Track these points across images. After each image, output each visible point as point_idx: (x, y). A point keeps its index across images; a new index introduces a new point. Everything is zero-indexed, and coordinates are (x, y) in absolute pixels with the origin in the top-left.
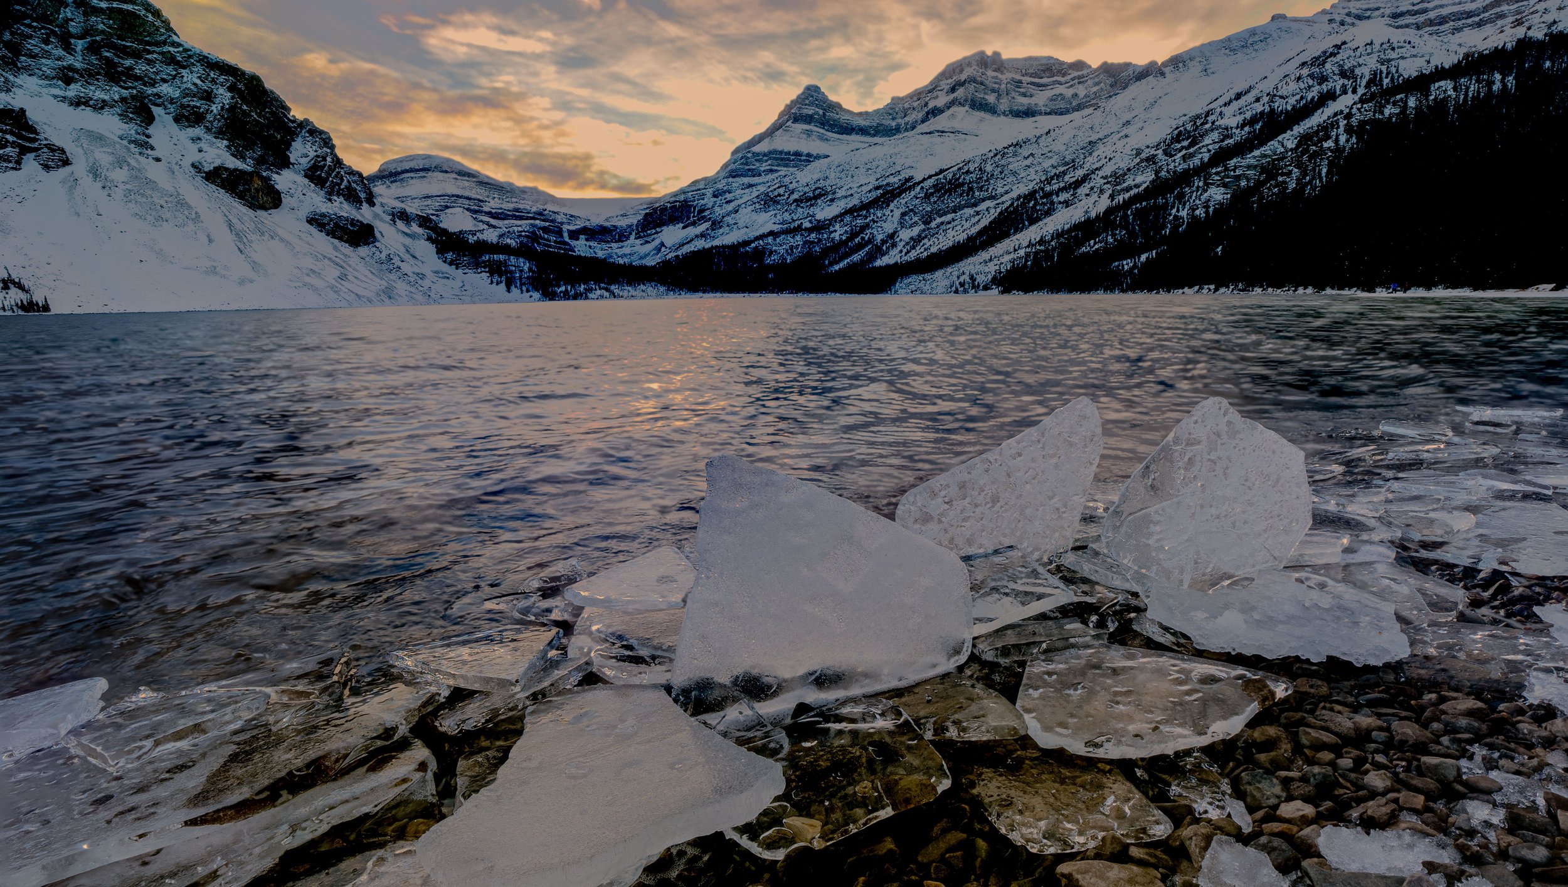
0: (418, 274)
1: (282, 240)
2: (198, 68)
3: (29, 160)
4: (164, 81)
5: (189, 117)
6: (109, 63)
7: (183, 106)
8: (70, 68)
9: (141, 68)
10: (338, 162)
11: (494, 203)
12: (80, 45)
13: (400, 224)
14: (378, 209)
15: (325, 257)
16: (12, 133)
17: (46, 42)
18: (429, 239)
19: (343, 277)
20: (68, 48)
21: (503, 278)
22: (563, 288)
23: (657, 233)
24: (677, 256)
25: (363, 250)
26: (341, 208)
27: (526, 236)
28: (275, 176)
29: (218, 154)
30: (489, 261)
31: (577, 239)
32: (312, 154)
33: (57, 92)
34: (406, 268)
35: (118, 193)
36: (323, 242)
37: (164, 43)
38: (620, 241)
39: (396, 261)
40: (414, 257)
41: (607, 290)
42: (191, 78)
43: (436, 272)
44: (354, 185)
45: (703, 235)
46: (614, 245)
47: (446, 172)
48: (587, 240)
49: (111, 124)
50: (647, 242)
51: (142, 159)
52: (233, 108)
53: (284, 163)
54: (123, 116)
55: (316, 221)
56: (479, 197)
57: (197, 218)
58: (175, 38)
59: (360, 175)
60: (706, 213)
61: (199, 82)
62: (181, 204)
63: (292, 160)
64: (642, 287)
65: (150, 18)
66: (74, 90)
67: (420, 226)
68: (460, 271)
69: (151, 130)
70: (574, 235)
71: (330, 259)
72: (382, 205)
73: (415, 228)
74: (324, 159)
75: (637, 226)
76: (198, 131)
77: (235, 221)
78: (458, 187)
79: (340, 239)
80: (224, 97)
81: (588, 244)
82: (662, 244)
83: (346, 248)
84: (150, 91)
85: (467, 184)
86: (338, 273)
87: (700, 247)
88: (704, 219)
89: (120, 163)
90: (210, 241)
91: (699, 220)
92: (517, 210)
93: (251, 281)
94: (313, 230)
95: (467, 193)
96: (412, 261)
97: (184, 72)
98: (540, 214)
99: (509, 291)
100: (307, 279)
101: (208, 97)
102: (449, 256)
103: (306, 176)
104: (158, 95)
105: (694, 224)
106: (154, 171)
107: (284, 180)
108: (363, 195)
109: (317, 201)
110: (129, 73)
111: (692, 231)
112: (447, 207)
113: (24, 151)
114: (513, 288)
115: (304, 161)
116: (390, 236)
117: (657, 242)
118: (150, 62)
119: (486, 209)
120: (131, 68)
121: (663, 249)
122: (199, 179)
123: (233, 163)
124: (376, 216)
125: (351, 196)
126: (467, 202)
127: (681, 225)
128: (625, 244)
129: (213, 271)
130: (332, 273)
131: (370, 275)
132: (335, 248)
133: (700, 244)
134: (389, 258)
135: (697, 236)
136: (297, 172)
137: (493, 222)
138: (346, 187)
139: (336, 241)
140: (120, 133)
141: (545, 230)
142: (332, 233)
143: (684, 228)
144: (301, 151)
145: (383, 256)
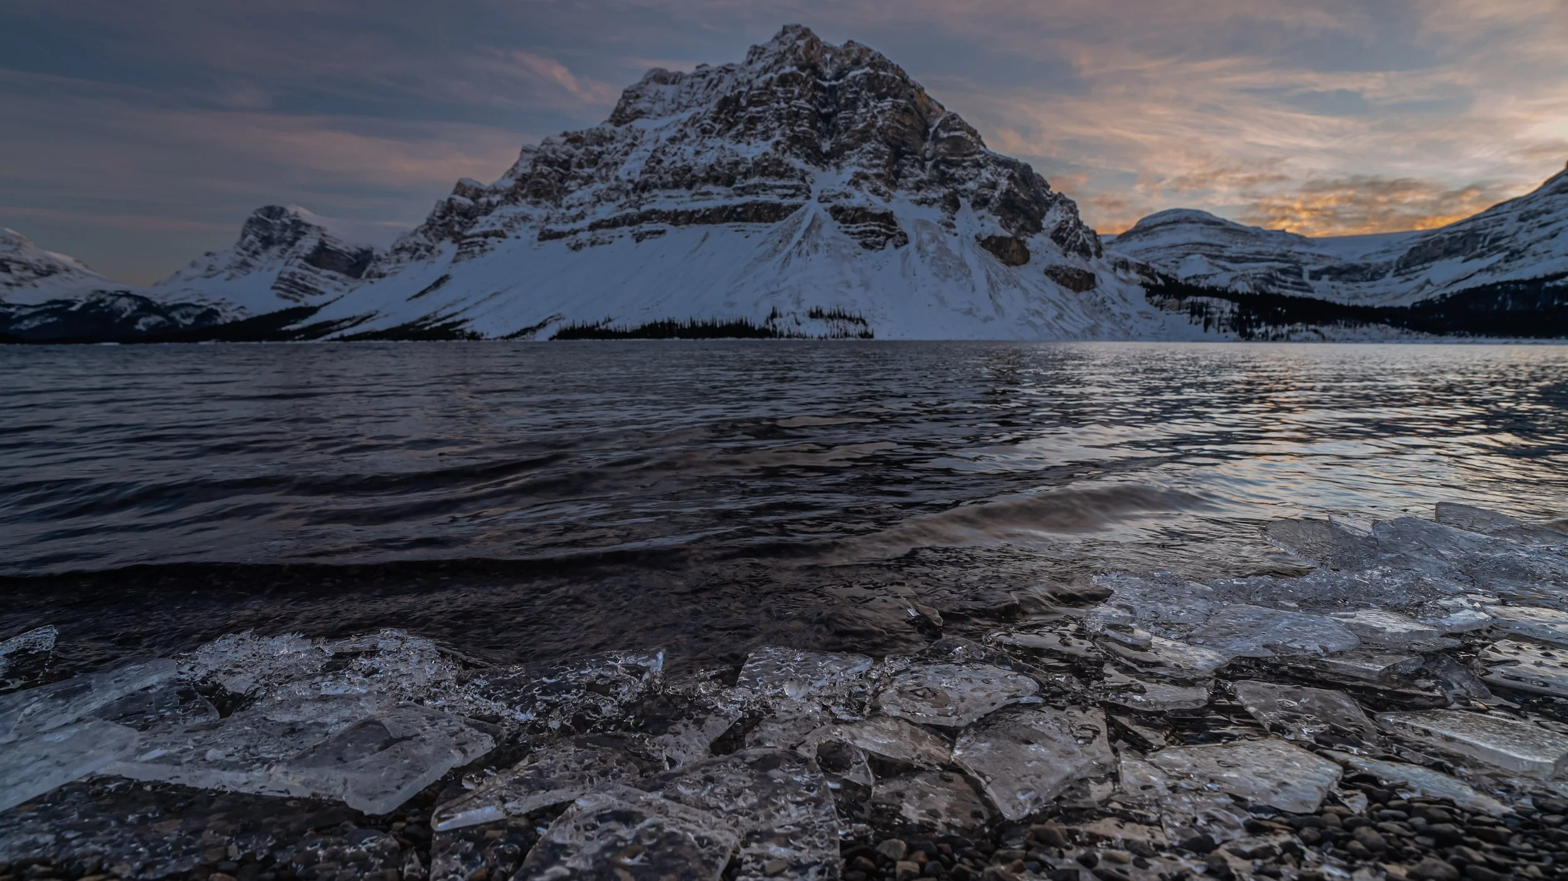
0: (1124, 315)
1: (1022, 288)
2: (992, 167)
3: (890, 244)
4: (971, 179)
5: (981, 202)
6: (943, 173)
7: (978, 196)
8: (921, 181)
9: (959, 173)
10: (1079, 224)
11: (1235, 248)
12: (929, 164)
13: (1120, 273)
14: (1103, 260)
15: (1050, 300)
16: (885, 227)
17: (913, 166)
18: (1143, 285)
19: (1060, 317)
20: (923, 168)
21: (1203, 319)
22: (1263, 330)
23: (1424, 269)
24: (1443, 296)
25: (1083, 295)
26: (1074, 261)
27: (1261, 279)
28: (1029, 240)
29: (993, 226)
30: (1192, 303)
31: (1319, 279)
32: (1059, 219)
33: (912, 197)
34: (1115, 309)
35: (928, 259)
36: (1053, 289)
37: (974, 153)
38: (1373, 279)
39: (1109, 304)
40: (1125, 300)
41: (1316, 331)
42: (986, 174)
43: (1140, 313)
44: (1088, 242)
45: (1490, 269)
46: (1363, 284)
47: (1194, 222)
48: (1330, 280)
49: (935, 214)
50: (1408, 280)
51: (947, 235)
52: (1008, 191)
53: (1038, 228)
54: (943, 208)
55: (1052, 272)
56: (1222, 243)
57: (969, 275)
58: (982, 148)
59: (1094, 232)
60: (1502, 242)
61: (990, 176)
62: (963, 265)
63: (1044, 226)
64: (1365, 329)
65: (970, 137)
66: (922, 194)
67: (1138, 273)
68: (1164, 312)
69: (957, 215)
70: (1316, 275)
71: (1054, 303)
72: (1108, 256)
73: (1133, 275)
74: (1068, 222)
75: (1398, 262)
76: (984, 212)
77: (993, 275)
78: (1203, 235)
79: (1067, 286)
80: (1004, 183)
81: (1331, 283)
82: (1428, 282)
83: (1069, 293)
84: (961, 187)
85: (1212, 232)
86: (1056, 313)
87: (1479, 284)
88: (1500, 249)
89: (934, 239)
90: (974, 290)
91: (1490, 250)
92: (1258, 253)
93: (992, 319)
94: (1048, 279)
95: (1211, 241)
96: (1121, 303)
97: (983, 171)
98: (1284, 255)
99: (1206, 330)
100: (1031, 319)
101: (993, 186)
102: (1157, 298)
103: (1052, 237)
104: (965, 190)
105: (1481, 256)
106: (953, 244)
107: (1036, 242)
108: (1093, 250)
109: (1056, 256)
110: (953, 179)
111: (1477, 264)
112: (1189, 254)
113: (888, 237)
114: (1210, 328)
115: (1053, 226)
116: (1108, 282)
117: (1421, 280)
118: (965, 168)
119: (1227, 254)
120: (953, 174)
121: (1428, 287)
122: (977, 246)
123: (1002, 232)
124: (1101, 267)
125: (1084, 251)
126: (1208, 248)
127: (1462, 258)
128: (1378, 282)
129: (969, 312)
130: (1052, 312)
131: (1082, 315)
132: (1061, 294)
133: (1488, 279)
134: (1103, 301)
135: (1480, 271)
136: (1045, 235)
137: (1229, 265)
138: (1081, 244)
139: (1063, 288)
140: (939, 219)
141: (1284, 271)
142: (1061, 282)
143: (1464, 261)
144: (1052, 218)
145: (1098, 299)
